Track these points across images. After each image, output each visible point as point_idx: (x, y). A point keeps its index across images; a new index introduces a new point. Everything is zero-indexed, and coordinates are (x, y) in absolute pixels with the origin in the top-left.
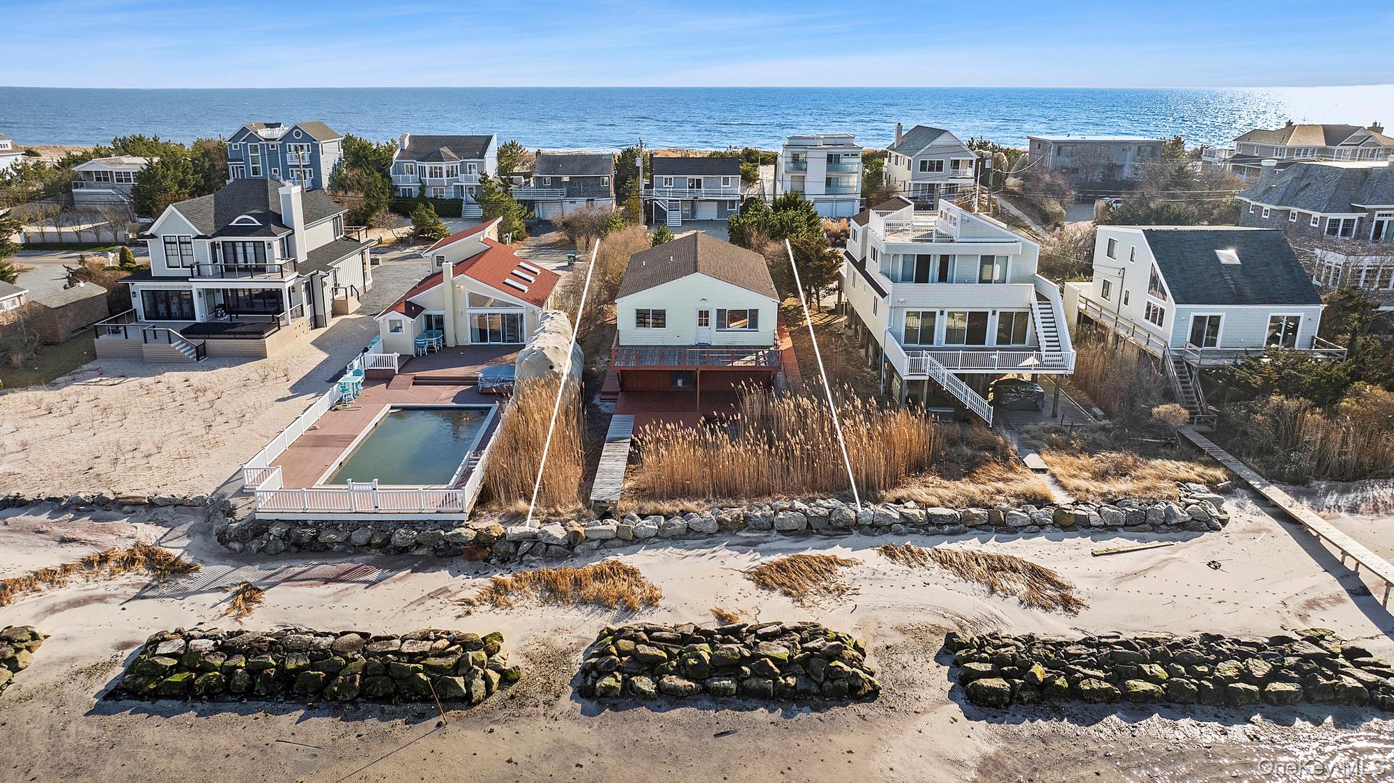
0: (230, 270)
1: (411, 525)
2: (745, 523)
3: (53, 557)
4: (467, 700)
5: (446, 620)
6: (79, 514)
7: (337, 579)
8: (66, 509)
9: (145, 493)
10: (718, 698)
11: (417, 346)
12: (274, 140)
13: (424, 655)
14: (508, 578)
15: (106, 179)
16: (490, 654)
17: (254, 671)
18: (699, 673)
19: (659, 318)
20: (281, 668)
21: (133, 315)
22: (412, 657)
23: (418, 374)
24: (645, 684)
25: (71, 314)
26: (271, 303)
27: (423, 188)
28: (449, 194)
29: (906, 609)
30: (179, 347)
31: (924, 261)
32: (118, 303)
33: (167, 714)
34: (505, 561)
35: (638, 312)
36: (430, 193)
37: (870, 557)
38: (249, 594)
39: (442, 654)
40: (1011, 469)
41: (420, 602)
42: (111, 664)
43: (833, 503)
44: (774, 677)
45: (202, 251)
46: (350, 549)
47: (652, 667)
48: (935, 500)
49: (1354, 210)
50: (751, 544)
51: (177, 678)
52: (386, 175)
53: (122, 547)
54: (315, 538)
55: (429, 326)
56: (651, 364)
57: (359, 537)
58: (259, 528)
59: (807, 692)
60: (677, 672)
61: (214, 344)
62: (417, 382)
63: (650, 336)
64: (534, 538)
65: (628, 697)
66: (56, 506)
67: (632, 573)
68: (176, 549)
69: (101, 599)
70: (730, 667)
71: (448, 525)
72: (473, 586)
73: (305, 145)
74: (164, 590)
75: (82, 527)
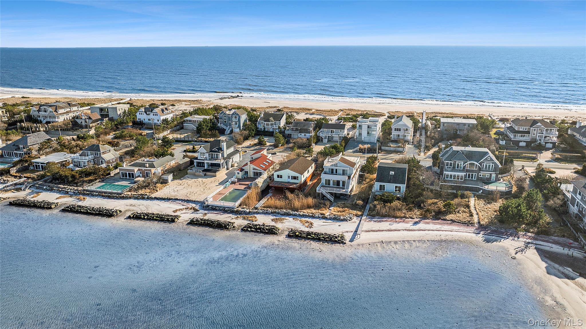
0: (212, 158)
1: (228, 208)
2: (275, 212)
3: (182, 207)
4: (228, 229)
5: (229, 220)
6: (185, 202)
7: (217, 214)
8: (183, 201)
9: (194, 200)
10: (258, 232)
11: (242, 177)
12: (230, 114)
13: (224, 223)
14: (239, 216)
15: (191, 122)
16: (232, 224)
17: (204, 222)
18: (256, 229)
19: (281, 177)
20: (207, 223)
21: (194, 166)
22: (223, 223)
23: (240, 183)
24: (249, 229)
25: (184, 165)
26: (218, 165)
27: (264, 128)
28: (271, 130)
29: (290, 226)
30: (202, 174)
31: (332, 170)
32: (191, 163)
33: (194, 226)
34: (240, 214)
35: (278, 175)
36: (266, 130)
37: (291, 219)
38: (205, 214)
39: (226, 223)
40: (326, 209)
41: (227, 218)
42: (188, 220)
43: (290, 211)
44: (265, 230)
45: (207, 155)
46: (220, 210)
47: (251, 228)
48: (306, 212)
49: (451, 161)
50: (275, 215)
51: (195, 222)
52: (256, 125)
53: (190, 207)
54: (215, 208)
55: (245, 173)
56: (280, 186)
57: (221, 209)
58: (208, 206)
59: (268, 233)
60: (254, 229)
61: (208, 173)
62: (240, 184)
63: (279, 180)
64: (244, 211)
65: (247, 230)
66: (182, 200)
67: (255, 217)
68: (197, 207)
69: (187, 213)
70: (260, 229)
71: (233, 208)
72: (234, 216)
73: (237, 116)
74: (195, 213)
75: (185, 204)
